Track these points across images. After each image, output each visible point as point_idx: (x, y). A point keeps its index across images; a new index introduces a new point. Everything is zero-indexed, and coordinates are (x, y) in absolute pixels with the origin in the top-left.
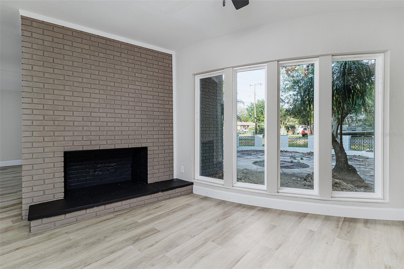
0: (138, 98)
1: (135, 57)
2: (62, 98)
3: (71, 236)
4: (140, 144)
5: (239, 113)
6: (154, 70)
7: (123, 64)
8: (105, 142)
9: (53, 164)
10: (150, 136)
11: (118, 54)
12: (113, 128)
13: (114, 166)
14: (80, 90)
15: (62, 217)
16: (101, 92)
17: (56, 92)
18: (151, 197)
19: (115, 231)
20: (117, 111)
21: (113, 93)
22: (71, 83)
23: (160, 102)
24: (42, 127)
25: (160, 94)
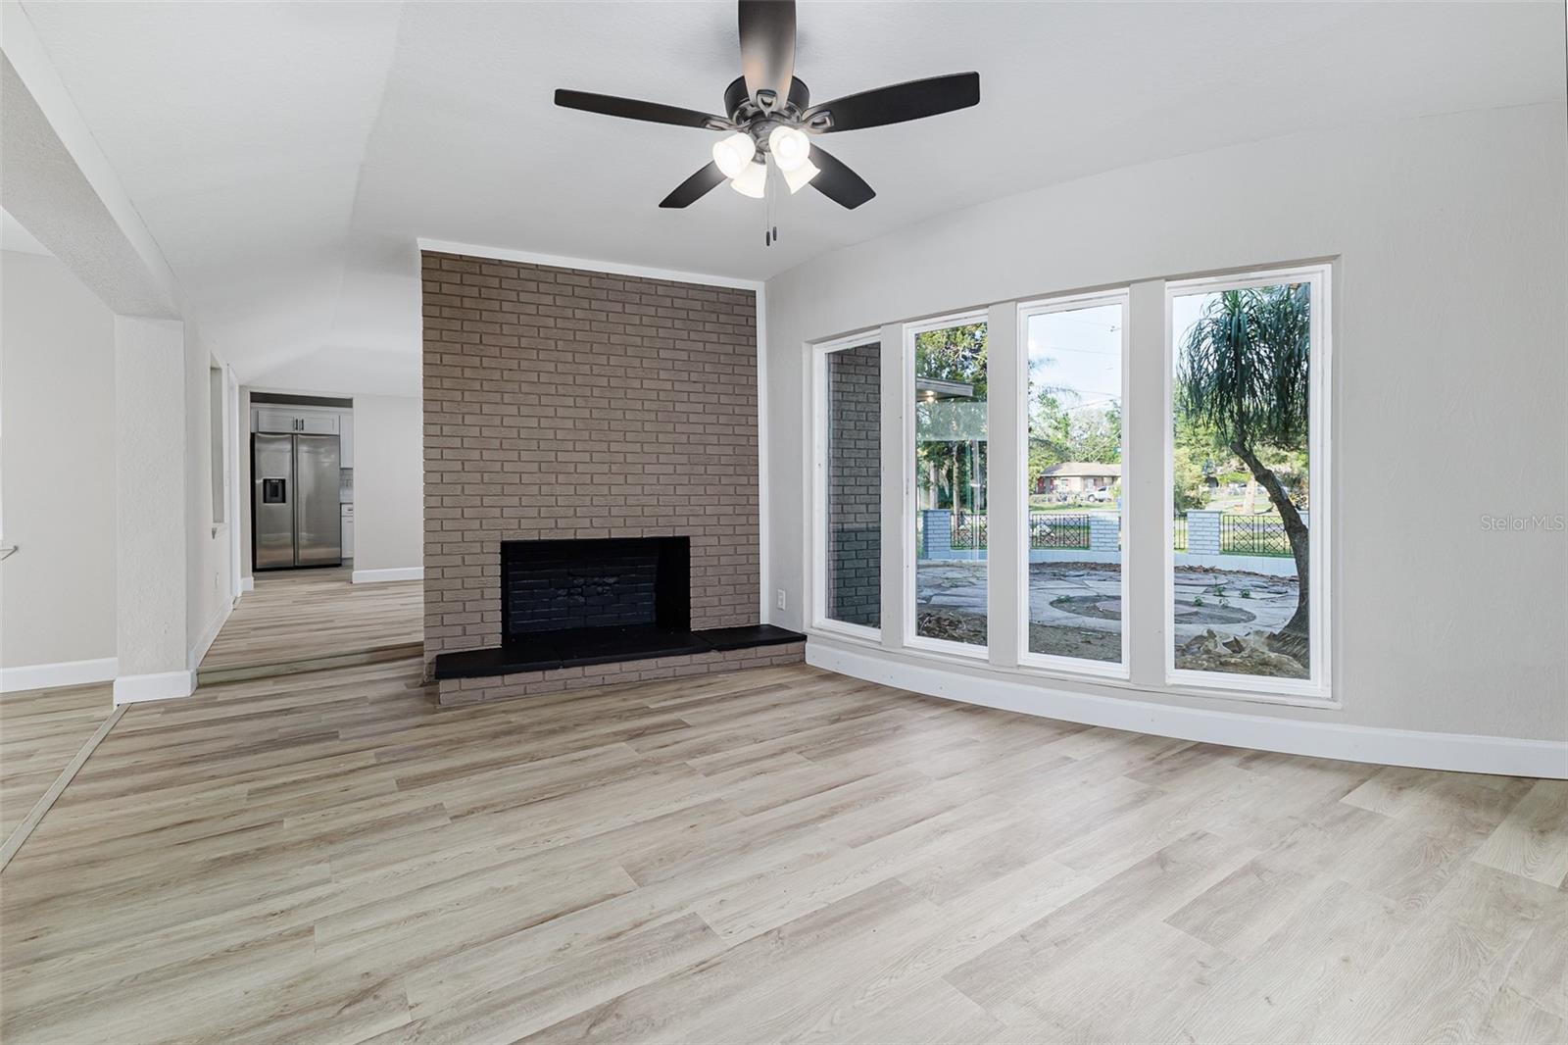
0: (666, 413)
1: (659, 309)
2: (497, 421)
3: (513, 718)
4: (671, 529)
5: (1081, 432)
6: (706, 336)
7: (629, 329)
8: (586, 523)
9: (480, 568)
10: (697, 508)
11: (619, 307)
12: (606, 488)
13: (615, 583)
14: (534, 399)
15: (496, 680)
16: (580, 402)
17: (486, 409)
18: (691, 660)
19: (598, 718)
20: (614, 447)
21: (604, 403)
22: (516, 386)
23: (723, 419)
24: (459, 487)
25: (724, 399)
